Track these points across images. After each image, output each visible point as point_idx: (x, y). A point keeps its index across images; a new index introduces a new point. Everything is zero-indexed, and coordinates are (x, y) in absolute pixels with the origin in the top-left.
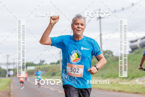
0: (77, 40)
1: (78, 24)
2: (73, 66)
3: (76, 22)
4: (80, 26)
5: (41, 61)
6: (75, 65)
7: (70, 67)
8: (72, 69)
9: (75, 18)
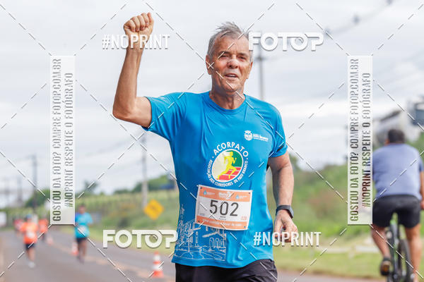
0: (227, 108)
1: (229, 55)
2: (220, 194)
3: (221, 50)
4: (236, 61)
5: (87, 185)
6: (226, 192)
7: (210, 200)
8: (214, 203)
9: (217, 35)
